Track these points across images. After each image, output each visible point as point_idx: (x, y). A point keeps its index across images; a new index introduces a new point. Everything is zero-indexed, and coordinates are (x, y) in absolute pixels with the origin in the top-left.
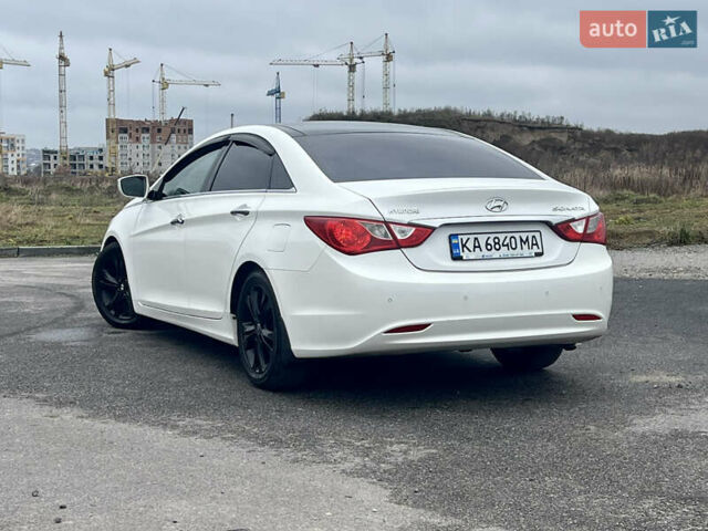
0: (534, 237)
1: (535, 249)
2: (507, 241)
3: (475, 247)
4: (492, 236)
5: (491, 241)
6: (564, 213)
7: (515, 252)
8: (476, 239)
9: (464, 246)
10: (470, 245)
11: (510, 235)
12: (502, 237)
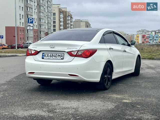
0: (62, 55)
1: (62, 58)
2: (55, 55)
3: (47, 56)
4: (52, 54)
5: (51, 55)
6: (70, 49)
7: (56, 58)
8: (48, 54)
9: (45, 56)
10: (46, 56)
11: (56, 54)
12: (54, 54)
